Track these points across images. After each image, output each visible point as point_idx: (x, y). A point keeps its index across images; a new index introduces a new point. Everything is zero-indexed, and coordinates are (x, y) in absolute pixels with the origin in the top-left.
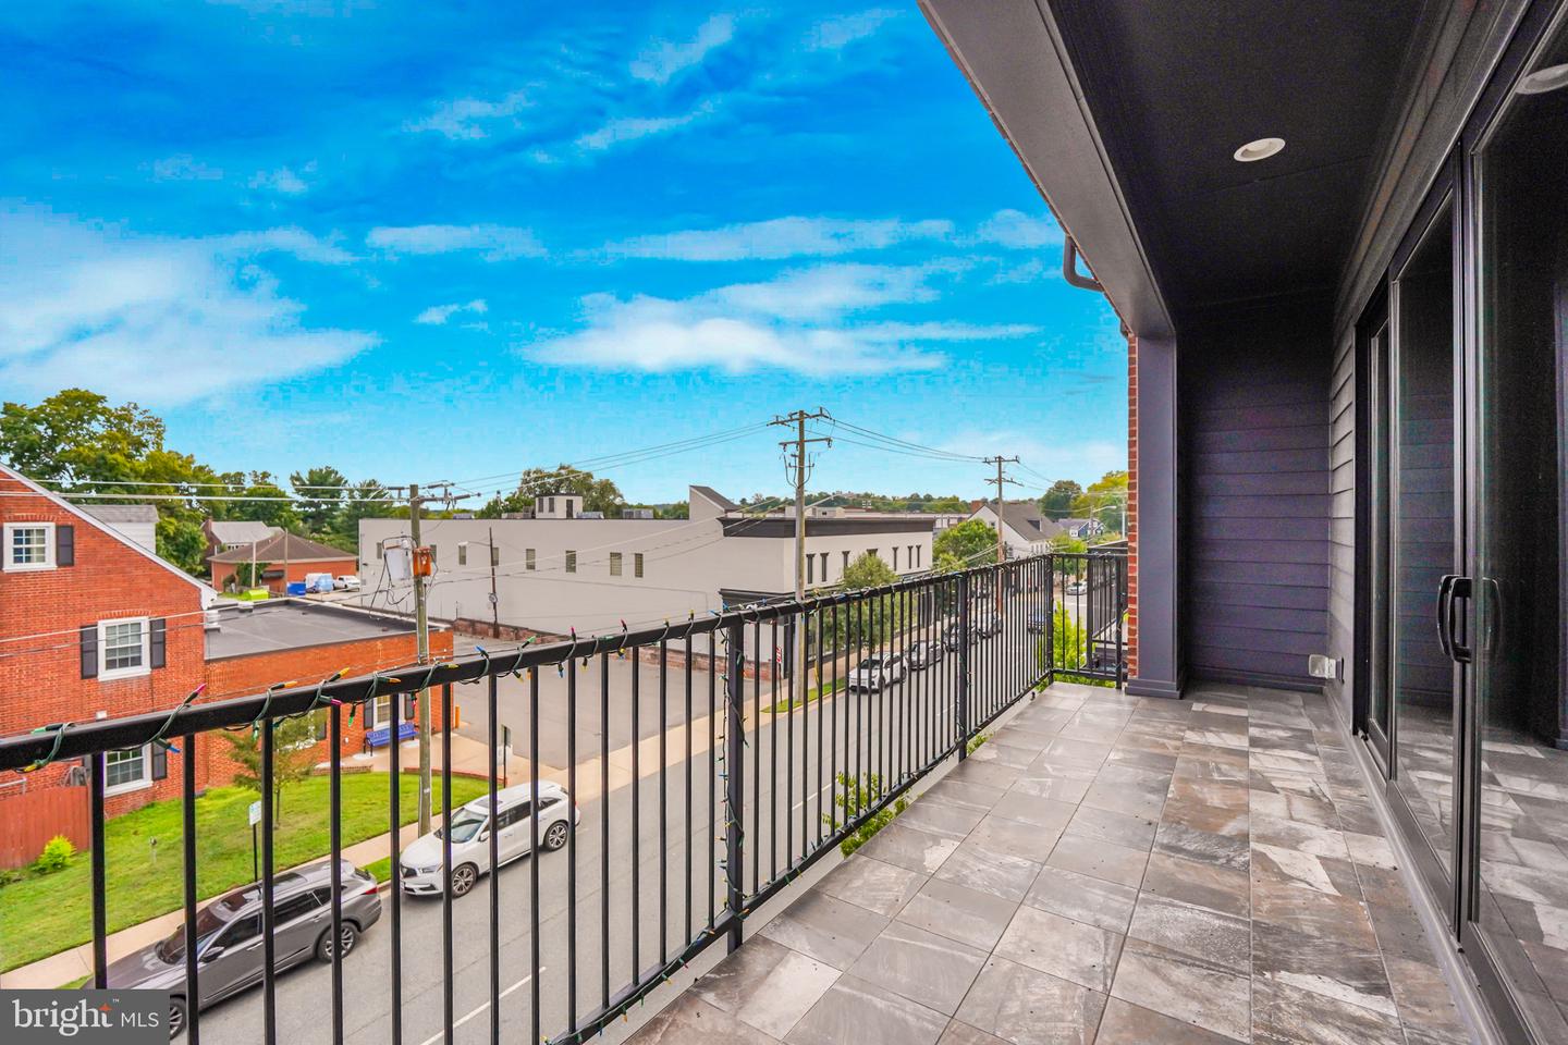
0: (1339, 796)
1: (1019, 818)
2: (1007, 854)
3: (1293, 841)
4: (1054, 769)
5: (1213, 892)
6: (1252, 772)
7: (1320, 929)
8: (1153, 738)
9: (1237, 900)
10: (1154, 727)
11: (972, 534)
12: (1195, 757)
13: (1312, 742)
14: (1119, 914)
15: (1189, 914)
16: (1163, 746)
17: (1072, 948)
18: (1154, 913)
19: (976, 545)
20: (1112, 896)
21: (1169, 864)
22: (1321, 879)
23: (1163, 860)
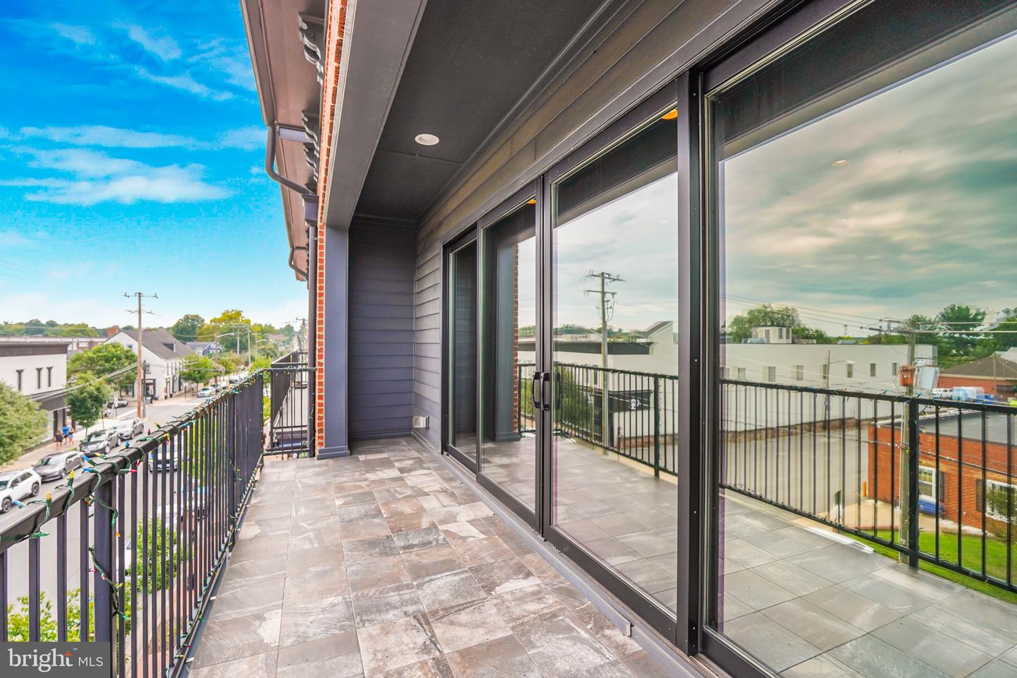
0: (453, 487)
1: (310, 569)
2: (322, 599)
3: (452, 518)
4: (309, 525)
5: (443, 562)
6: (412, 488)
7: (493, 558)
8: (352, 484)
9: (455, 561)
10: (348, 476)
11: (110, 355)
12: (380, 488)
13: (424, 463)
14: (413, 602)
16: (361, 487)
17: (406, 639)
18: (428, 589)
19: (114, 364)
20: (401, 592)
21: (413, 557)
22: (474, 531)
23: (409, 556)
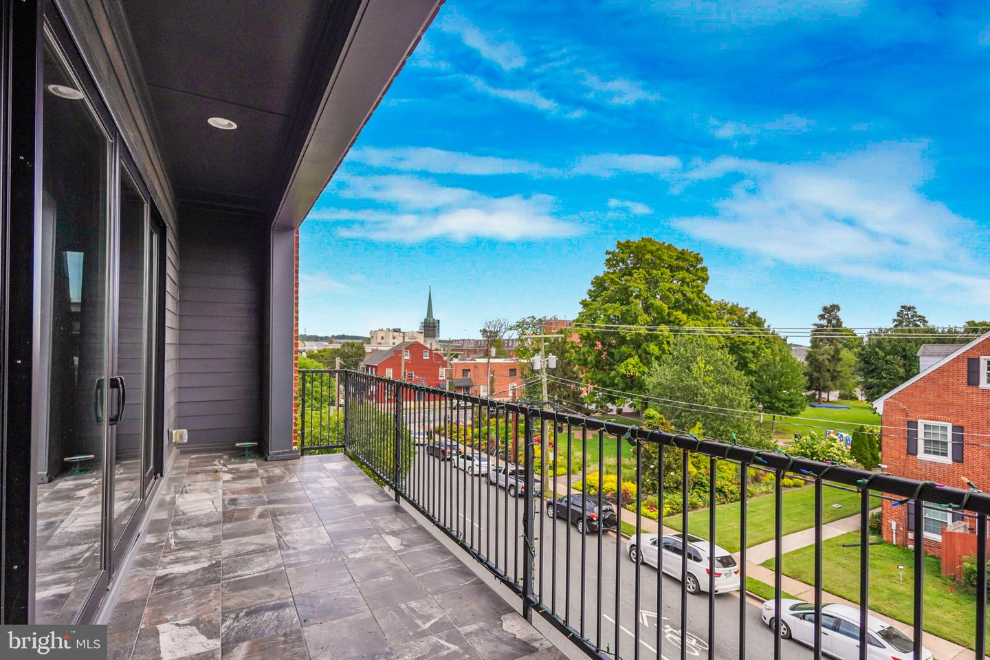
9: (230, 591)
14: (288, 556)
15: (255, 570)
17: (298, 538)
18: (273, 563)
20: (297, 562)
21: (278, 594)
23: (281, 595)
